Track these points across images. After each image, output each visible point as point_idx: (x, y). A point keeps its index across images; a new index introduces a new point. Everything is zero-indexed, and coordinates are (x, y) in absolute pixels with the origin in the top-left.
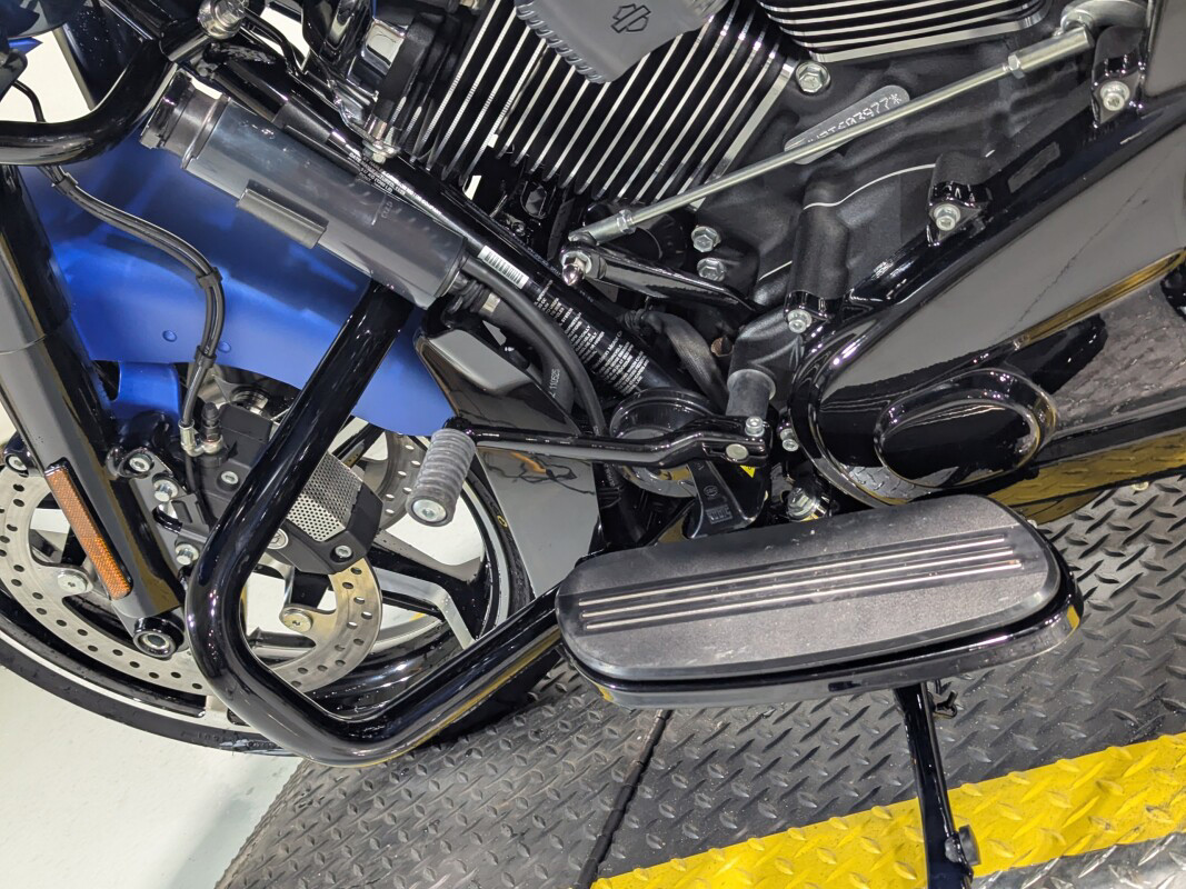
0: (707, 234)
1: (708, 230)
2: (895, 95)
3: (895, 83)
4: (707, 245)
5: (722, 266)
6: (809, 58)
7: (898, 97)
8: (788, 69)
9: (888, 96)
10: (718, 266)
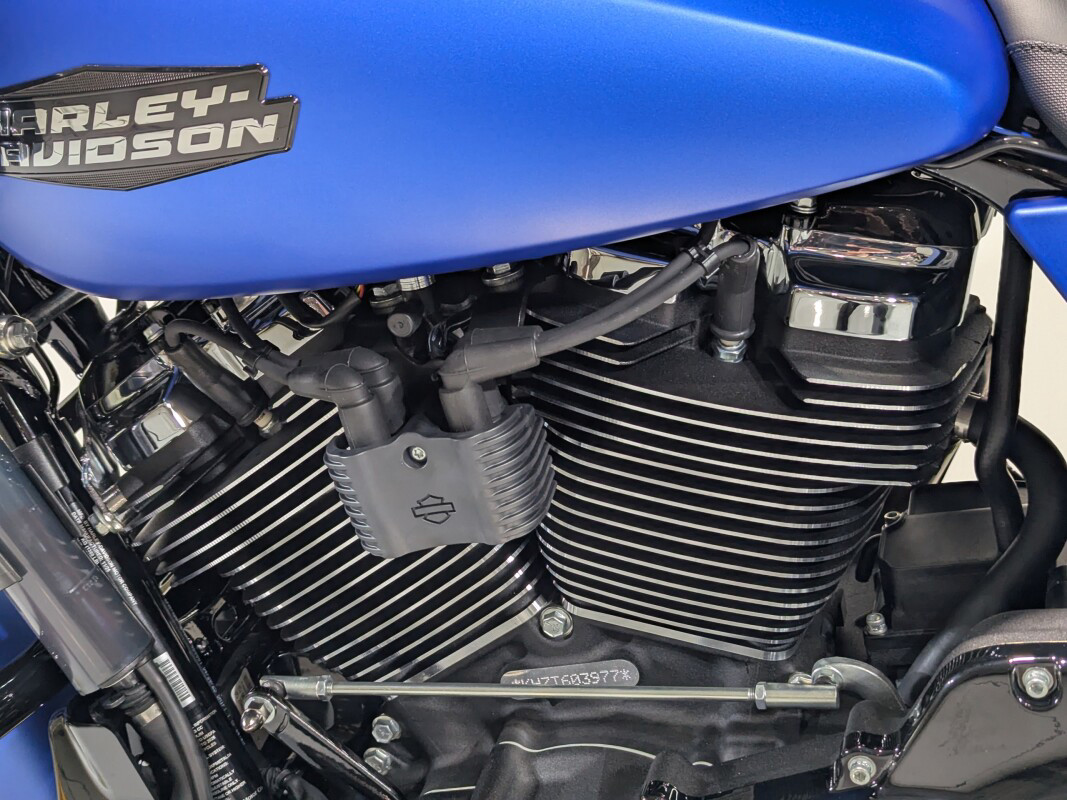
0: (391, 727)
1: (392, 722)
2: (627, 672)
3: (631, 660)
4: (386, 737)
5: (389, 762)
6: (560, 604)
7: (629, 674)
8: (537, 606)
9: (620, 669)
10: (385, 760)
